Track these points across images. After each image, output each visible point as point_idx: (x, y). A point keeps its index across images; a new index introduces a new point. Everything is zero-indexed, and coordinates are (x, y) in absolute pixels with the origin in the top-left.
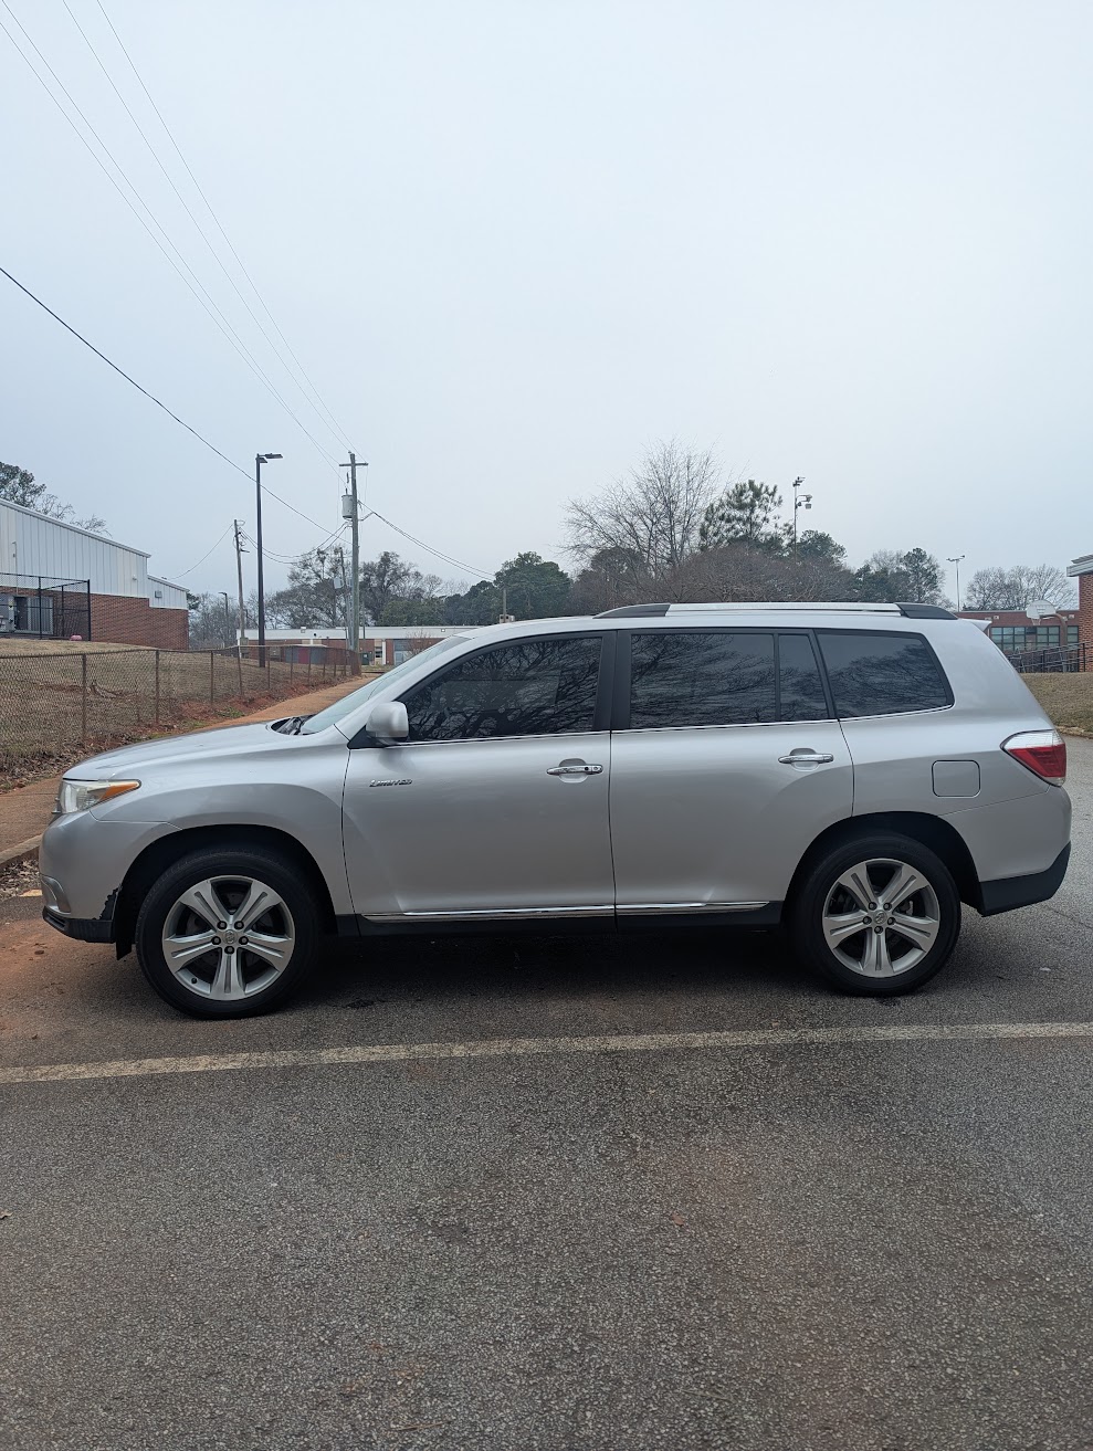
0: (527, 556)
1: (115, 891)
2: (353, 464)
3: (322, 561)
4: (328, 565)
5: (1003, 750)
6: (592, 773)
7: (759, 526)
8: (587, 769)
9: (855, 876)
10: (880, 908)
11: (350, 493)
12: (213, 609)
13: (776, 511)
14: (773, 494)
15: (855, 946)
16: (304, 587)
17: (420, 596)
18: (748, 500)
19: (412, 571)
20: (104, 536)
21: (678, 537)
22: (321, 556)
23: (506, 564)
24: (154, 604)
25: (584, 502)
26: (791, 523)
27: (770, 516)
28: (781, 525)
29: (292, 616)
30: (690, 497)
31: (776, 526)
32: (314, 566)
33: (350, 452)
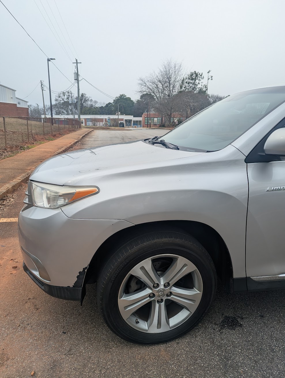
0: (122, 95)
2: (77, 63)
3: (64, 95)
4: (66, 97)
7: (197, 85)
11: (76, 72)
12: (33, 109)
13: (202, 81)
14: (201, 75)
16: (59, 103)
17: (92, 106)
18: (194, 77)
19: (90, 99)
21: (171, 89)
22: (64, 94)
23: (116, 97)
24: (18, 106)
25: (143, 78)
26: (206, 85)
27: (200, 82)
28: (203, 85)
29: (56, 112)
31: (202, 85)
32: (62, 97)
33: (76, 59)
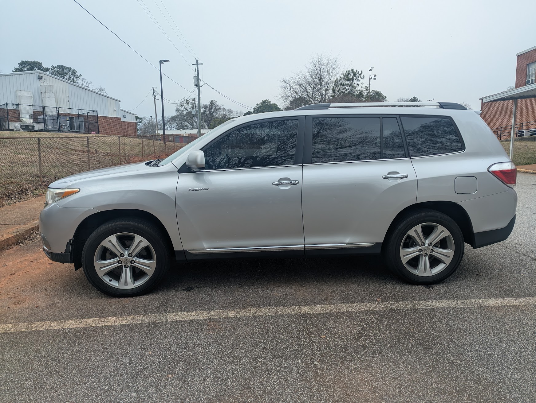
0: (265, 101)
1: (70, 240)
2: (197, 64)
3: (188, 104)
4: (190, 106)
5: (489, 171)
6: (294, 184)
7: (355, 87)
8: (291, 182)
9: (416, 231)
10: (426, 245)
11: (196, 75)
12: (148, 123)
13: (362, 81)
14: (361, 74)
15: (414, 262)
16: (181, 114)
17: (225, 117)
18: (351, 77)
19: (222, 107)
20: (105, 94)
21: (324, 92)
22: (187, 102)
23: (258, 104)
24: (123, 120)
25: (287, 79)
26: (368, 86)
27: (359, 83)
28: (364, 87)
29: (177, 125)
30: (328, 76)
31: (362, 87)
32: (185, 106)
33: (196, 59)
